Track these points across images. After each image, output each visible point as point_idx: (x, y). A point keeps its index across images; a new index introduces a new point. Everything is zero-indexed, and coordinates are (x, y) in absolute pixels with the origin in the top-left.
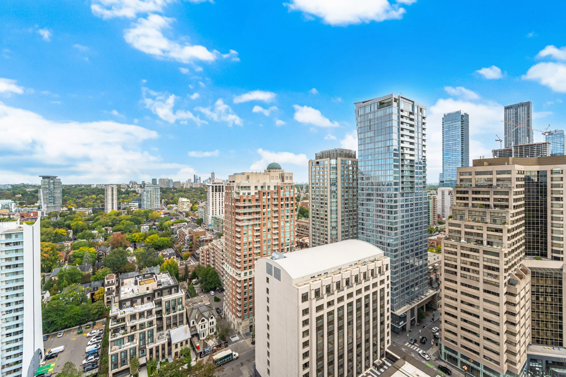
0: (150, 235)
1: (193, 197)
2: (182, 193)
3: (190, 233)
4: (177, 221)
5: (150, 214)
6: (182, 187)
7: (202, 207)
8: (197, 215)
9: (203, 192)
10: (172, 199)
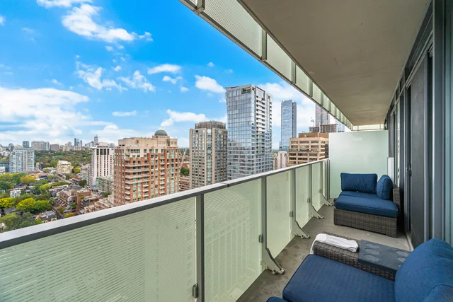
0: (24, 199)
1: (74, 160)
2: (60, 156)
3: (72, 194)
4: (56, 183)
5: (22, 178)
6: (61, 150)
7: (86, 169)
8: (79, 177)
9: (85, 154)
10: (49, 162)
